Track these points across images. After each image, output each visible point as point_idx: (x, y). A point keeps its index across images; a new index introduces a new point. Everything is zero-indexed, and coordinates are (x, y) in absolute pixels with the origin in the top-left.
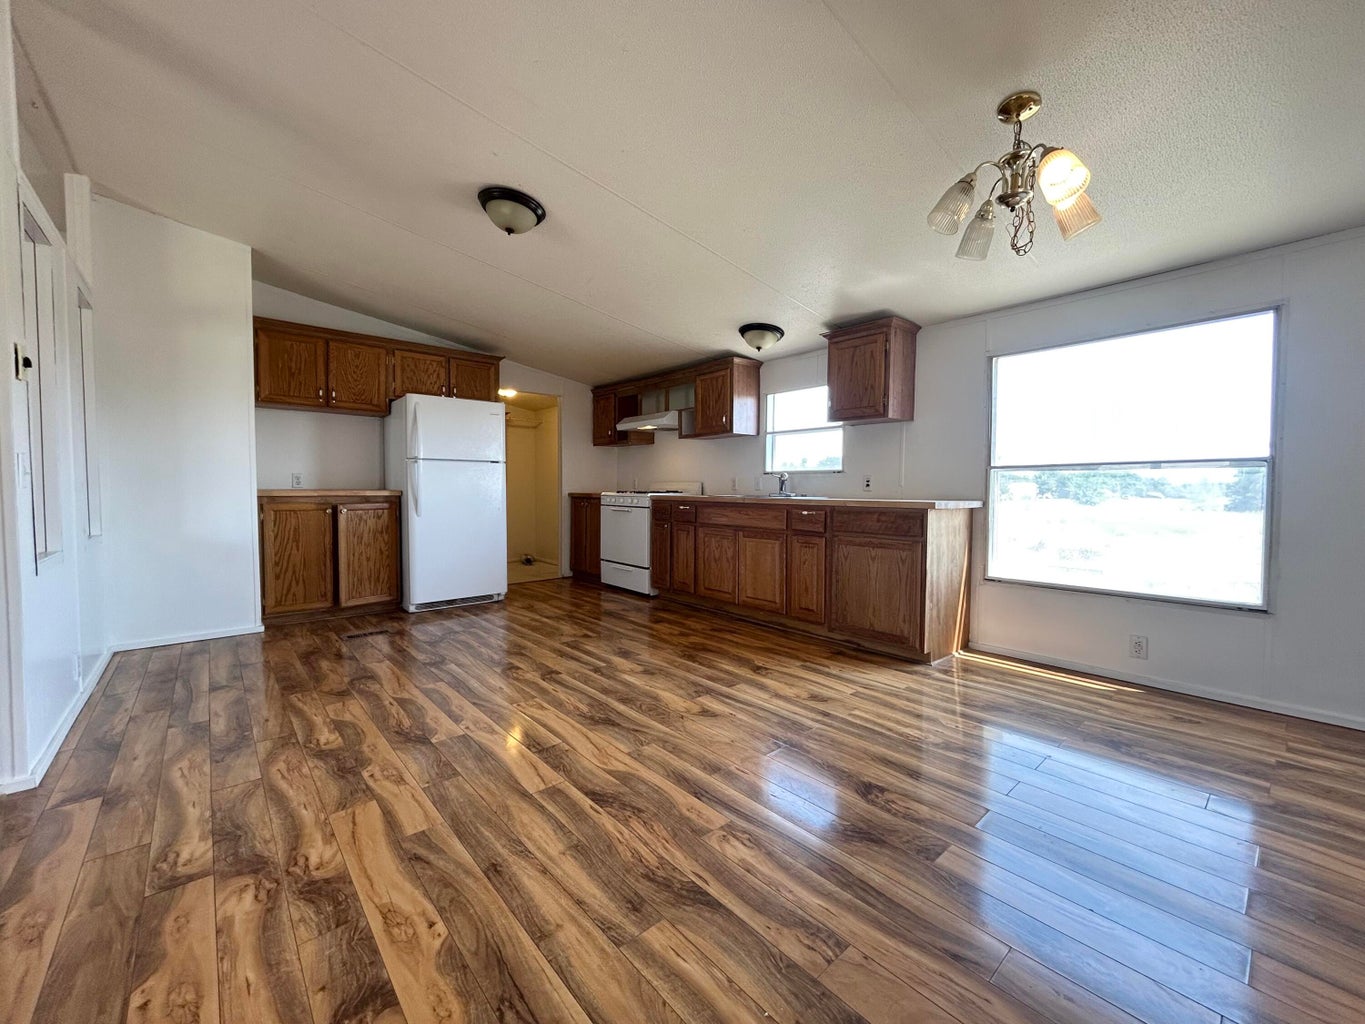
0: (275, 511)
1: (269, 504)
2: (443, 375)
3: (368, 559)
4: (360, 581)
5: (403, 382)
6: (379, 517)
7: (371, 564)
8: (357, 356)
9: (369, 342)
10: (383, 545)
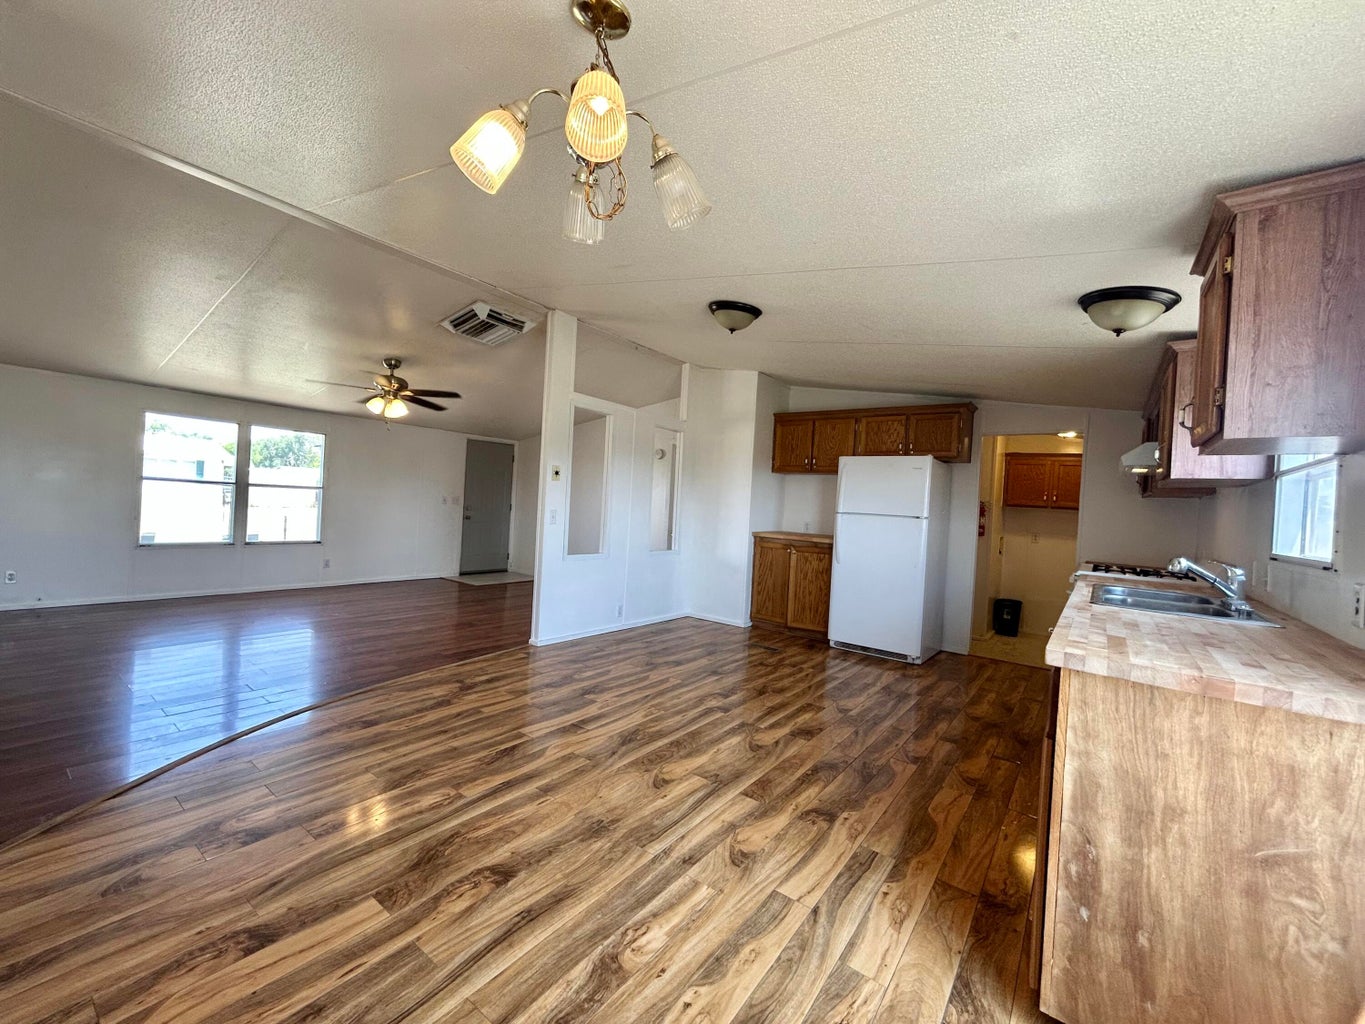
0: (762, 547)
1: (760, 542)
2: (902, 432)
3: (810, 593)
4: (804, 609)
5: (867, 444)
6: (821, 560)
7: (812, 597)
8: (834, 429)
9: (841, 415)
10: (822, 583)
